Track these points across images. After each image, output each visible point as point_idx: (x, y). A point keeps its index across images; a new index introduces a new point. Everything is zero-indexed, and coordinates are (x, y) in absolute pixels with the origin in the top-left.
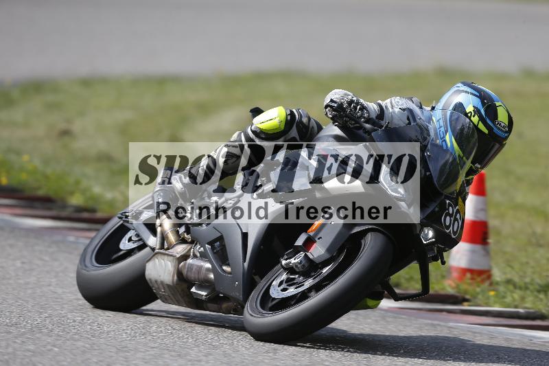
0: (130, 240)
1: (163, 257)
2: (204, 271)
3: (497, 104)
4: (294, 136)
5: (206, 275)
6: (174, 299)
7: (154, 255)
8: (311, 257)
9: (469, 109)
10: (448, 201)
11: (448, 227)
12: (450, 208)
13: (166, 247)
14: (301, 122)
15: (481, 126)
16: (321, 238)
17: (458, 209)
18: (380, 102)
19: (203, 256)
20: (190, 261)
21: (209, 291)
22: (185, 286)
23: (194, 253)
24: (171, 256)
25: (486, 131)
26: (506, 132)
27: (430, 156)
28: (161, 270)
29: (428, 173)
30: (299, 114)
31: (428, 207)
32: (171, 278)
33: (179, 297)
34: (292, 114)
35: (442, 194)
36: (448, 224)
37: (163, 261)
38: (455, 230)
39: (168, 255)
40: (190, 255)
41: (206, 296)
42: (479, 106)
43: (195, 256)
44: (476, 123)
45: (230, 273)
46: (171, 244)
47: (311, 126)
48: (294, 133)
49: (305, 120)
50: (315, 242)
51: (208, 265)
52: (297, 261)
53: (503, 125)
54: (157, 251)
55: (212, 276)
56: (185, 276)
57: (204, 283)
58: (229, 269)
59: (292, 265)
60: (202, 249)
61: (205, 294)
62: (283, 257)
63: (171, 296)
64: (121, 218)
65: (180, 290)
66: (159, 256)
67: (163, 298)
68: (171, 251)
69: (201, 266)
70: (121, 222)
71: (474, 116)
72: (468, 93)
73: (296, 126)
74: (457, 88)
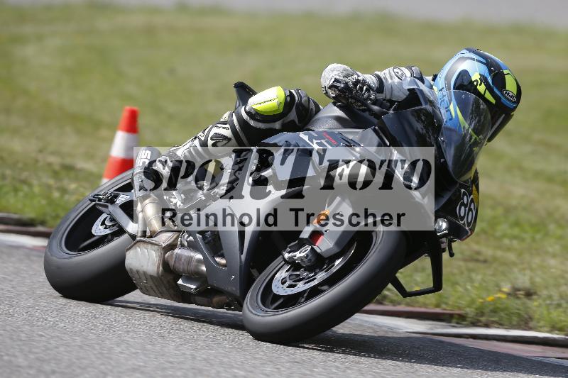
0: (103, 223)
1: (145, 245)
2: (194, 263)
3: (505, 72)
4: (293, 119)
5: (197, 266)
6: (157, 292)
7: (135, 244)
8: (318, 251)
9: (475, 77)
10: (462, 190)
11: (462, 218)
12: (465, 197)
13: (148, 234)
14: (300, 103)
15: (488, 96)
17: (472, 199)
18: (377, 73)
19: (192, 246)
20: (177, 251)
21: (198, 284)
22: (171, 277)
23: (181, 242)
24: (156, 244)
25: (493, 101)
26: (515, 102)
27: (444, 141)
28: (143, 260)
29: (442, 160)
30: (299, 95)
31: (443, 197)
32: (155, 269)
33: (164, 289)
34: (291, 95)
35: (457, 182)
36: (462, 215)
37: (147, 249)
38: (469, 221)
39: (151, 243)
40: (176, 245)
41: (195, 289)
42: (486, 73)
43: (182, 245)
44: (483, 93)
45: (225, 266)
46: (155, 232)
47: (312, 109)
48: (293, 115)
49: (304, 101)
50: (322, 234)
51: (199, 256)
52: (302, 255)
53: (511, 94)
54: (138, 239)
55: (204, 268)
56: (172, 267)
57: (193, 276)
58: (223, 261)
59: (297, 260)
60: (191, 238)
61: (194, 287)
62: (285, 249)
63: (154, 288)
64: (92, 201)
65: (165, 282)
66: (142, 245)
67: (144, 289)
68: (155, 239)
69: (191, 258)
70: (91, 205)
71: (480, 85)
72: (474, 59)
73: (297, 108)
74: (462, 55)
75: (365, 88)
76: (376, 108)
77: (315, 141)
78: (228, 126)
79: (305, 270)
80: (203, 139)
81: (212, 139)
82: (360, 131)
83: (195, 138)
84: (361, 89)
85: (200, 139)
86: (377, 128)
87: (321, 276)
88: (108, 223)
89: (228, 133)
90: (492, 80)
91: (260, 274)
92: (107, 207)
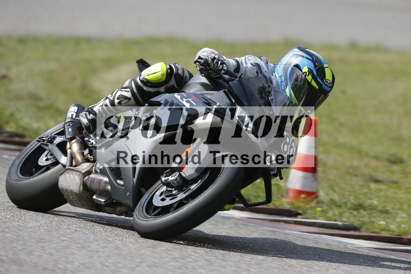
1: (72, 172)
2: (103, 184)
3: (325, 66)
4: (173, 84)
5: (105, 186)
6: (80, 204)
7: (65, 170)
8: (184, 175)
9: (305, 70)
13: (74, 164)
14: (178, 73)
15: (314, 83)
18: (237, 58)
19: (103, 172)
20: (92, 176)
21: (106, 198)
23: (95, 169)
24: (78, 171)
25: (317, 87)
26: (330, 87)
27: (273, 100)
28: (70, 182)
30: (176, 67)
32: (78, 188)
33: (84, 202)
34: (171, 68)
37: (72, 175)
39: (76, 171)
40: (92, 172)
41: (104, 202)
42: (312, 67)
43: (96, 172)
44: (310, 81)
45: (123, 186)
46: (78, 162)
47: (185, 76)
48: (173, 82)
49: (180, 72)
51: (106, 179)
52: (173, 178)
53: (329, 82)
54: (67, 167)
55: (109, 188)
56: (89, 187)
57: (103, 193)
58: (122, 183)
59: (169, 181)
60: (102, 167)
61: (103, 200)
62: (162, 175)
63: (78, 201)
64: (39, 141)
65: (84, 197)
66: (69, 171)
67: (72, 202)
68: (78, 168)
69: (101, 180)
70: (38, 145)
71: (308, 75)
72: (303, 57)
73: (175, 77)
74: (295, 53)
75: (220, 62)
76: (226, 76)
77: (184, 100)
78: (128, 90)
80: (111, 99)
81: (118, 99)
82: (216, 92)
83: (107, 98)
84: (217, 63)
85: (109, 99)
86: (226, 90)
88: (49, 157)
89: (128, 95)
90: (317, 72)
92: (47, 145)
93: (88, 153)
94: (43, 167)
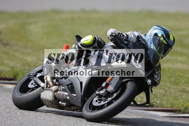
0: (32, 84)
1: (48, 90)
2: (65, 96)
3: (170, 33)
4: (96, 46)
5: (66, 97)
6: (52, 106)
7: (44, 90)
8: (108, 91)
9: (160, 35)
10: (156, 69)
11: (156, 79)
13: (48, 87)
14: (98, 41)
15: (164, 41)
16: (111, 84)
18: (126, 33)
19: (64, 90)
20: (59, 92)
21: (66, 103)
22: (56, 101)
23: (60, 89)
25: (166, 43)
26: (173, 43)
27: (149, 53)
28: (47, 95)
29: (149, 59)
30: (98, 38)
31: (149, 72)
32: (51, 98)
33: (54, 105)
34: (95, 38)
35: (154, 67)
37: (48, 92)
38: (158, 80)
39: (50, 90)
40: (58, 90)
41: (65, 105)
42: (163, 34)
43: (60, 90)
44: (162, 40)
45: (76, 97)
46: (51, 86)
47: (102, 42)
48: (96, 45)
49: (100, 40)
50: (109, 85)
51: (67, 94)
52: (103, 92)
53: (172, 41)
54: (45, 88)
55: (68, 98)
56: (57, 98)
57: (65, 100)
58: (75, 95)
59: (101, 94)
60: (64, 88)
61: (65, 104)
62: (96, 91)
63: (51, 105)
64: (28, 76)
65: (55, 103)
66: (46, 90)
67: (47, 105)
68: (51, 88)
69: (64, 94)
70: (28, 78)
71: (161, 38)
72: (159, 29)
73: (97, 42)
74: (154, 28)
75: (122, 35)
79: (104, 97)
84: (121, 36)
87: (109, 99)
88: (34, 84)
91: (88, 99)
92: (33, 78)
93: (56, 81)
94: (31, 88)
